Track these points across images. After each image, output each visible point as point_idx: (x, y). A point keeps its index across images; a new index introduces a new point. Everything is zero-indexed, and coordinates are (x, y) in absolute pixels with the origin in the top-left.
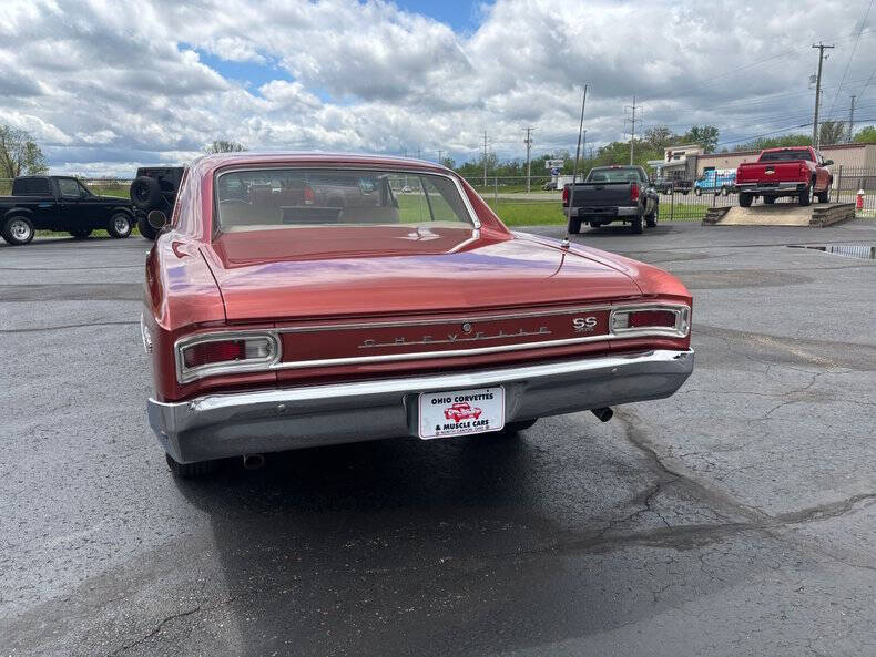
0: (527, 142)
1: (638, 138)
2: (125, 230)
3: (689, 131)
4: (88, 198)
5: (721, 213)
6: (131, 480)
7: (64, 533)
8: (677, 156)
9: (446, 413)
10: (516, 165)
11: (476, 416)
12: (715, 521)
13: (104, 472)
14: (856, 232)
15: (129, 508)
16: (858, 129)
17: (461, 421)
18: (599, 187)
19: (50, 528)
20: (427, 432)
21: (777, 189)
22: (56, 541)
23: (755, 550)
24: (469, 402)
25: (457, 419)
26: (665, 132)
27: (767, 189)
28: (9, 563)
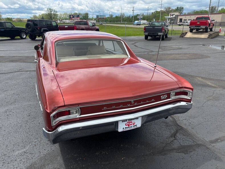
0: (133, 10)
1: (162, 10)
2: (24, 37)
3: (176, 8)
4: (14, 27)
5: (185, 34)
6: (35, 130)
7: (18, 150)
8: (173, 15)
9: (126, 124)
10: (129, 17)
11: (134, 124)
12: (193, 143)
13: (28, 127)
14: (220, 40)
15: (36, 140)
16: (220, 8)
17: (130, 126)
18: (154, 27)
19: (14, 148)
20: (120, 129)
21: (200, 28)
22: (17, 153)
23: (204, 154)
24: (132, 121)
25: (129, 125)
26: (170, 8)
27: (197, 28)
28: (4, 161)
